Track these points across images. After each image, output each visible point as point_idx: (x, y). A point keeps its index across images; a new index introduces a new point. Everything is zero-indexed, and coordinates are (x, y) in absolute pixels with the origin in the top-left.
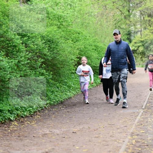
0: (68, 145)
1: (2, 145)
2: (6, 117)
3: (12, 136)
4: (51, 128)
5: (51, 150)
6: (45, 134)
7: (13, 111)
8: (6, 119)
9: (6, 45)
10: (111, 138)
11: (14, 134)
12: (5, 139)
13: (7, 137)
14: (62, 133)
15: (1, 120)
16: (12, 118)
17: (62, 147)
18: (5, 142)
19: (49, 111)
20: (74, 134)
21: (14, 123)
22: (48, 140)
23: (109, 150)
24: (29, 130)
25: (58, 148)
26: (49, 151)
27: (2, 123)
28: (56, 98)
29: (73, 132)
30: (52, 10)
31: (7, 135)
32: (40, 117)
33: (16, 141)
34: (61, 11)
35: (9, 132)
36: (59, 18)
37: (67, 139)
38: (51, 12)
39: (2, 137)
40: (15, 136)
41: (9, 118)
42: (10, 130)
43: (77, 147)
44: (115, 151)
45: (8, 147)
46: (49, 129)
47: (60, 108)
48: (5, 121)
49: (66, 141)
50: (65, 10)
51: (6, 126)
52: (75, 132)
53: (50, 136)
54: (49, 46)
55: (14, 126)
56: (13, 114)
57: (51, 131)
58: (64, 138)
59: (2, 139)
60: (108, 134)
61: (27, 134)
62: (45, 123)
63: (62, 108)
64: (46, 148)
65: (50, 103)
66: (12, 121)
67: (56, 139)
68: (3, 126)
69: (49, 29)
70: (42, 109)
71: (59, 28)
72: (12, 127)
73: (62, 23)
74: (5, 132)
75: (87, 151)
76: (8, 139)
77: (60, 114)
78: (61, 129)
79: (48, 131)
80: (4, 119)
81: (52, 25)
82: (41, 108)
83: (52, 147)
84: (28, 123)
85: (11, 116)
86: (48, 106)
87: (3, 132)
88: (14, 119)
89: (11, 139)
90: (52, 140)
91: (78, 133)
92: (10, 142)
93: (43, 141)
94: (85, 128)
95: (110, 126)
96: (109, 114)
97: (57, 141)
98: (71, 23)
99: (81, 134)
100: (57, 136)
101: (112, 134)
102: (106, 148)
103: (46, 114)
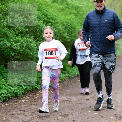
0: (82, 109)
1: (30, 108)
2: (34, 87)
3: (38, 102)
4: (69, 96)
5: (69, 113)
6: (64, 101)
7: (39, 82)
8: (33, 88)
9: (34, 30)
10: (117, 104)
11: (39, 100)
12: (32, 104)
13: (34, 102)
14: (78, 100)
15: (30, 89)
16: (38, 88)
17: (78, 111)
18: (32, 107)
19: (68, 82)
20: (87, 101)
21: (39, 91)
22: (67, 105)
23: (115, 114)
24: (52, 97)
25: (74, 112)
26: (68, 114)
27: (31, 92)
28: (73, 72)
29: (87, 99)
30: (71, 2)
31: (34, 101)
32: (60, 87)
33: (41, 106)
34: (78, 2)
35: (36, 99)
36: (76, 8)
37: (82, 104)
38: (70, 3)
39: (30, 103)
40: (41, 102)
41: (36, 88)
42: (37, 97)
43: (90, 111)
44: (120, 115)
45: (35, 111)
46: (68, 96)
47: (77, 80)
48: (33, 90)
49: (81, 106)
50: (81, 2)
51: (33, 94)
52: (88, 99)
53: (68, 102)
54: (68, 31)
55: (40, 94)
56: (39, 84)
57: (69, 98)
58: (79, 104)
59: (30, 104)
60: (115, 100)
61: (50, 100)
62: (64, 92)
63: (78, 80)
64: (65, 112)
65: (68, 76)
66: (38, 90)
67: (73, 104)
68: (31, 94)
69: (68, 17)
70: (62, 81)
71: (76, 16)
72: (38, 94)
73: (79, 12)
74: (33, 99)
75: (98, 114)
76: (35, 105)
77: (76, 85)
78: (77, 97)
79: (67, 98)
80: (32, 89)
81: (70, 14)
82: (61, 79)
83: (69, 111)
84: (51, 92)
85: (38, 86)
86: (67, 79)
87: (31, 98)
88: (40, 88)
89: (37, 104)
90: (69, 106)
91: (90, 100)
92: (36, 107)
93: (63, 106)
94: (96, 96)
95: (116, 94)
96: (116, 85)
97: (73, 106)
98: (85, 12)
99: (93, 101)
100: (74, 102)
101: (118, 101)
102: (113, 112)
103: (65, 84)
